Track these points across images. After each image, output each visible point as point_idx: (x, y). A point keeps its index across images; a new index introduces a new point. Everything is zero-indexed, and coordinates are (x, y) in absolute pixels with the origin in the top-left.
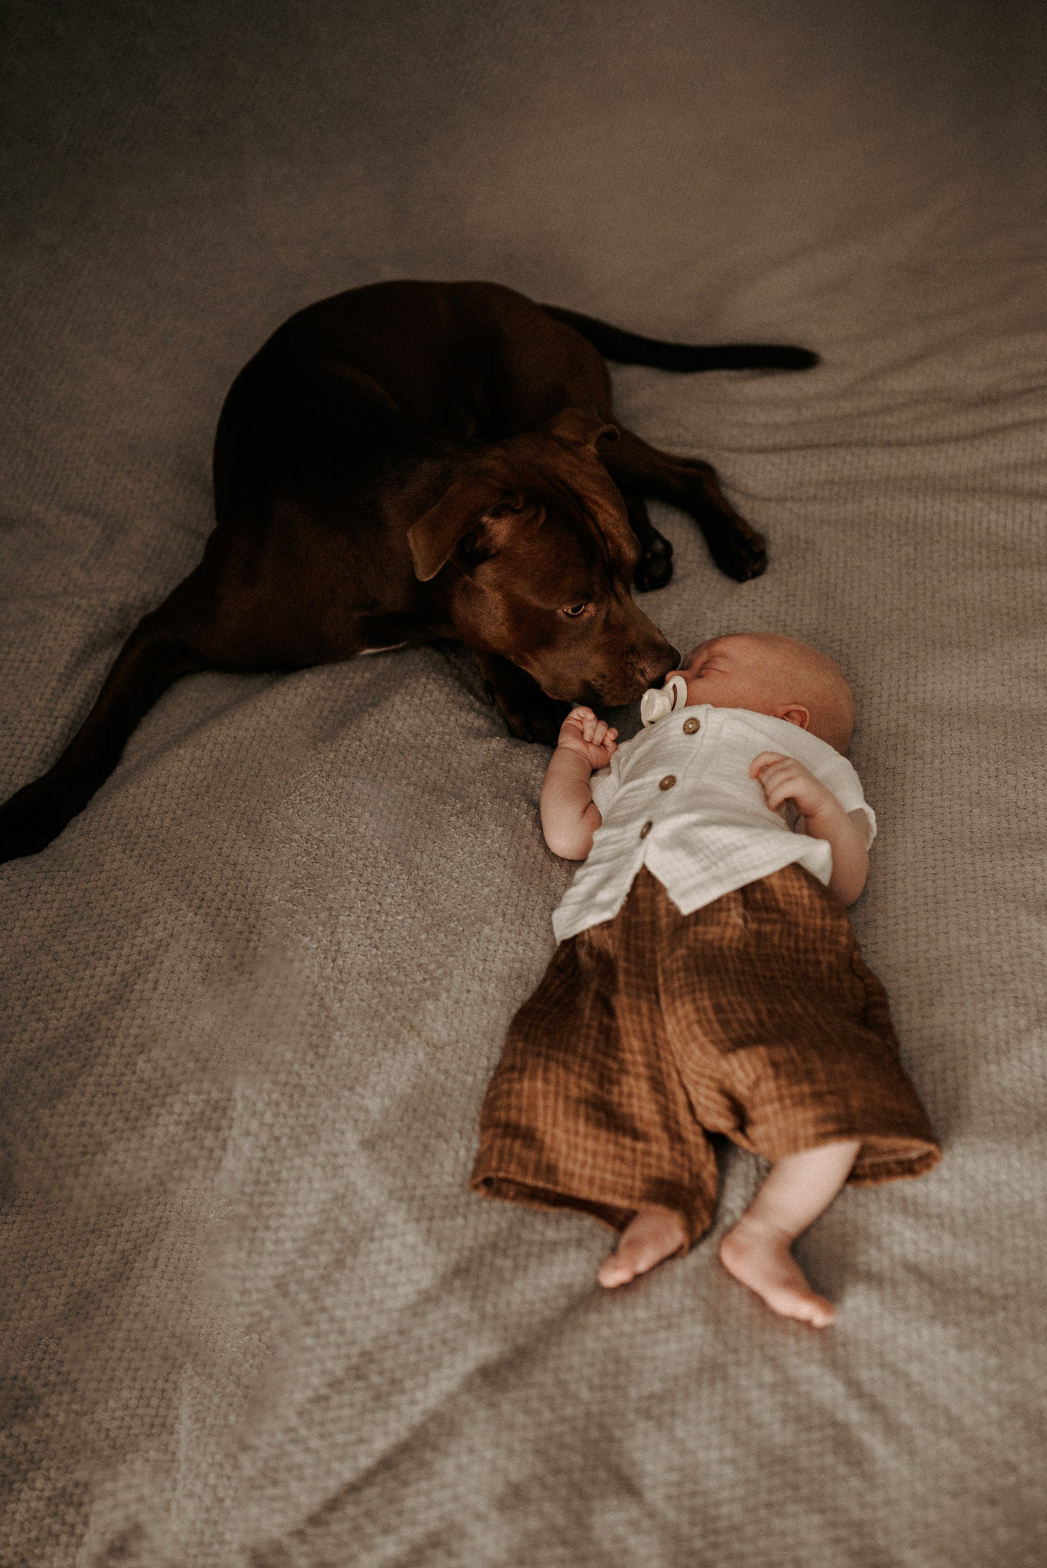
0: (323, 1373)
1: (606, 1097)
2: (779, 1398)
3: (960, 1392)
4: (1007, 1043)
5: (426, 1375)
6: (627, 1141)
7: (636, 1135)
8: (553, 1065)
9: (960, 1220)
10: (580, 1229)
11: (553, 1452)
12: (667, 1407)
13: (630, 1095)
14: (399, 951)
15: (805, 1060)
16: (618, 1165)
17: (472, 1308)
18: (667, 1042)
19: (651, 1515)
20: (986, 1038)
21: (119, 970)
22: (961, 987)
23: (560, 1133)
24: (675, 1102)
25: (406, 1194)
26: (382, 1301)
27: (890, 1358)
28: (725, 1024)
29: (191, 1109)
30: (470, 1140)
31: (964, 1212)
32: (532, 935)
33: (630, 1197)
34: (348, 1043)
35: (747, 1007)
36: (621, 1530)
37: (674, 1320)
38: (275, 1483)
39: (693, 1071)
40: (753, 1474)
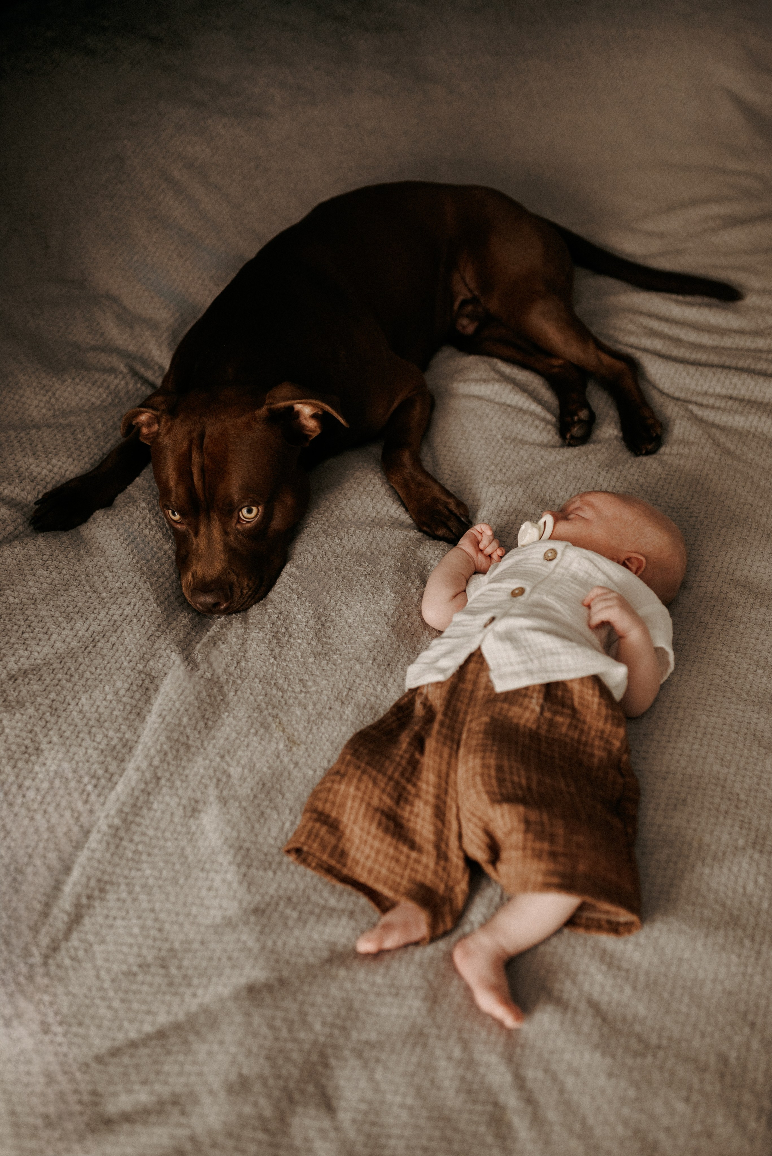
0: (139, 955)
1: (399, 811)
2: (460, 1072)
3: (598, 1109)
4: (724, 854)
5: (210, 978)
6: (405, 849)
7: (413, 846)
8: (365, 778)
9: (642, 978)
10: (355, 904)
11: (280, 1062)
12: (374, 1053)
13: (417, 815)
14: (291, 665)
15: (551, 825)
16: (393, 864)
17: (258, 940)
18: (455, 783)
19: (337, 1129)
20: (709, 845)
21: (91, 628)
22: (702, 803)
23: (357, 831)
24: (449, 830)
25: (237, 844)
26: (196, 916)
27: (554, 1067)
28: (501, 781)
29: (108, 741)
30: (296, 818)
31: (647, 973)
32: (391, 680)
33: (396, 891)
34: (231, 723)
35: (523, 773)
36: (312, 1134)
37: (402, 992)
38: (80, 1024)
39: (469, 811)
40: (422, 1122)
